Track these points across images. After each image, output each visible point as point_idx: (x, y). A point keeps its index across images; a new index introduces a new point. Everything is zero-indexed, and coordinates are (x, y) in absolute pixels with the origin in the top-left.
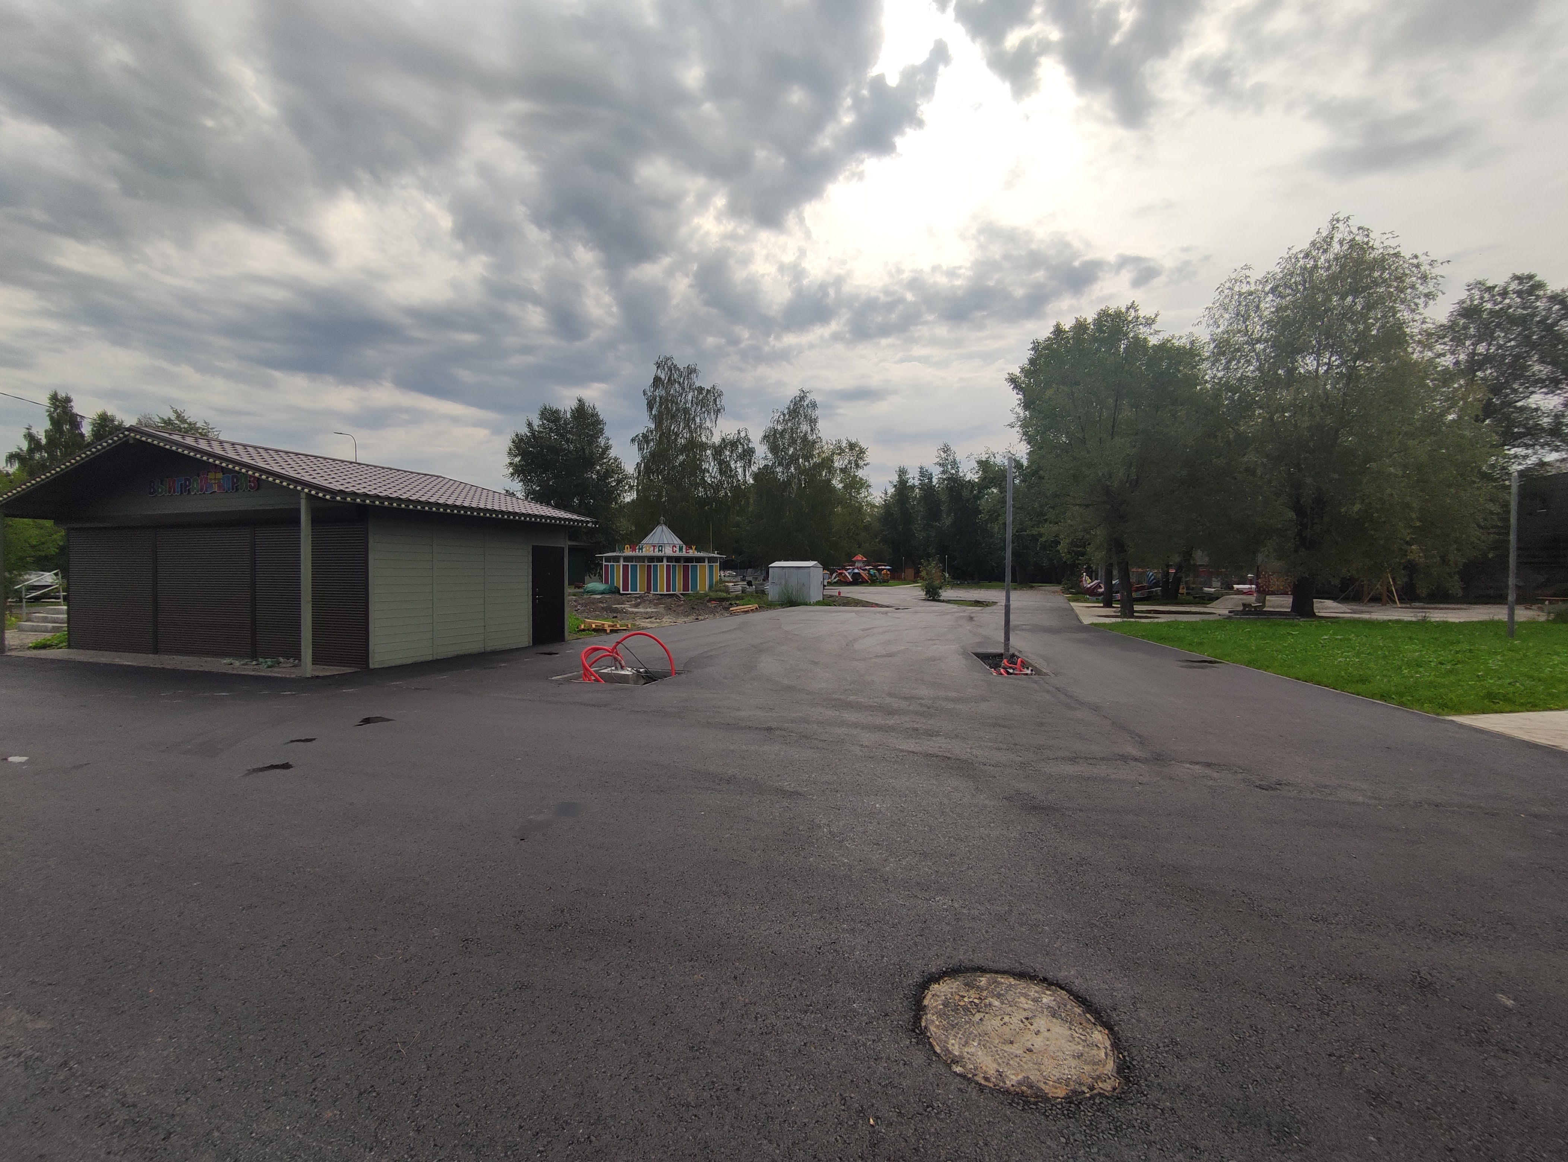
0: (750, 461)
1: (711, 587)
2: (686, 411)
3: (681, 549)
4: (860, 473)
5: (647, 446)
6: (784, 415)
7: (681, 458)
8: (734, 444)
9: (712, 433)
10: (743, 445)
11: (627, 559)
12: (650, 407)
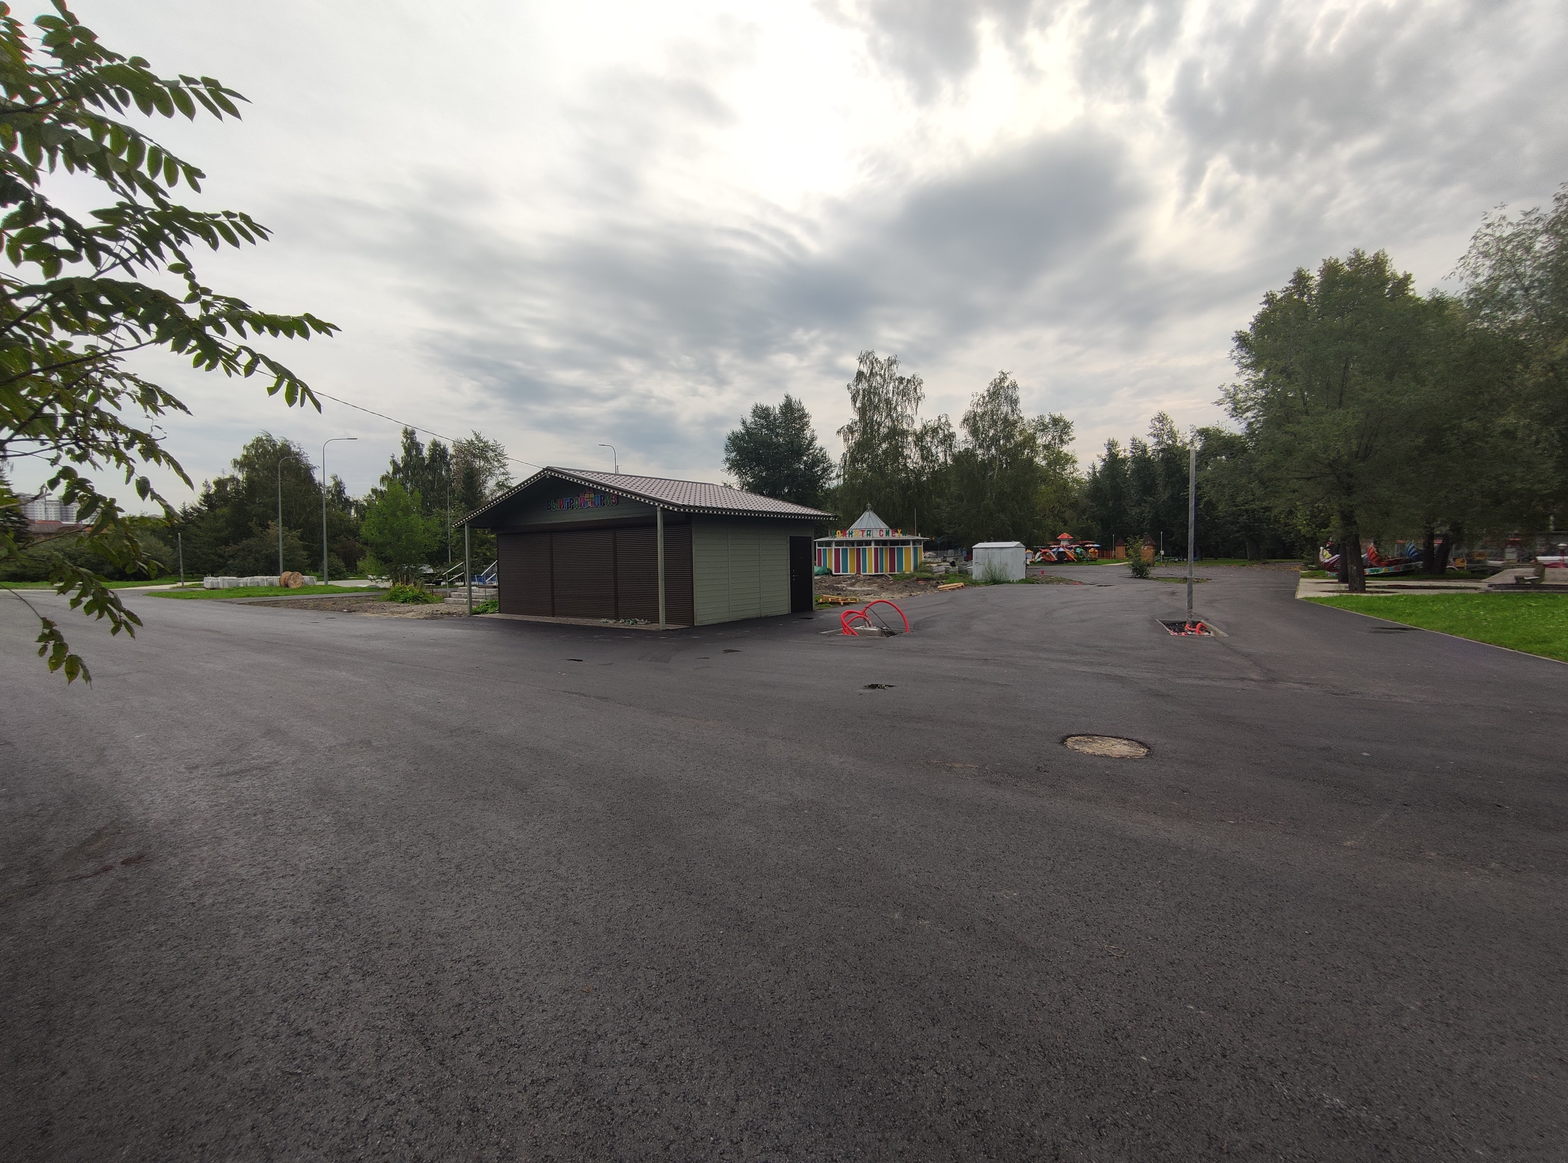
0: (951, 445)
1: (916, 568)
2: (888, 402)
3: (887, 533)
4: (1065, 449)
5: (853, 437)
6: (984, 397)
7: (884, 446)
8: (935, 431)
9: (913, 421)
10: (944, 430)
11: (839, 543)
12: (854, 399)
